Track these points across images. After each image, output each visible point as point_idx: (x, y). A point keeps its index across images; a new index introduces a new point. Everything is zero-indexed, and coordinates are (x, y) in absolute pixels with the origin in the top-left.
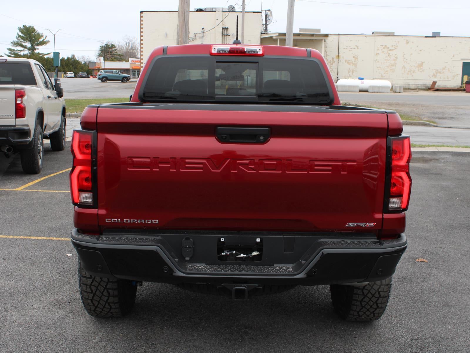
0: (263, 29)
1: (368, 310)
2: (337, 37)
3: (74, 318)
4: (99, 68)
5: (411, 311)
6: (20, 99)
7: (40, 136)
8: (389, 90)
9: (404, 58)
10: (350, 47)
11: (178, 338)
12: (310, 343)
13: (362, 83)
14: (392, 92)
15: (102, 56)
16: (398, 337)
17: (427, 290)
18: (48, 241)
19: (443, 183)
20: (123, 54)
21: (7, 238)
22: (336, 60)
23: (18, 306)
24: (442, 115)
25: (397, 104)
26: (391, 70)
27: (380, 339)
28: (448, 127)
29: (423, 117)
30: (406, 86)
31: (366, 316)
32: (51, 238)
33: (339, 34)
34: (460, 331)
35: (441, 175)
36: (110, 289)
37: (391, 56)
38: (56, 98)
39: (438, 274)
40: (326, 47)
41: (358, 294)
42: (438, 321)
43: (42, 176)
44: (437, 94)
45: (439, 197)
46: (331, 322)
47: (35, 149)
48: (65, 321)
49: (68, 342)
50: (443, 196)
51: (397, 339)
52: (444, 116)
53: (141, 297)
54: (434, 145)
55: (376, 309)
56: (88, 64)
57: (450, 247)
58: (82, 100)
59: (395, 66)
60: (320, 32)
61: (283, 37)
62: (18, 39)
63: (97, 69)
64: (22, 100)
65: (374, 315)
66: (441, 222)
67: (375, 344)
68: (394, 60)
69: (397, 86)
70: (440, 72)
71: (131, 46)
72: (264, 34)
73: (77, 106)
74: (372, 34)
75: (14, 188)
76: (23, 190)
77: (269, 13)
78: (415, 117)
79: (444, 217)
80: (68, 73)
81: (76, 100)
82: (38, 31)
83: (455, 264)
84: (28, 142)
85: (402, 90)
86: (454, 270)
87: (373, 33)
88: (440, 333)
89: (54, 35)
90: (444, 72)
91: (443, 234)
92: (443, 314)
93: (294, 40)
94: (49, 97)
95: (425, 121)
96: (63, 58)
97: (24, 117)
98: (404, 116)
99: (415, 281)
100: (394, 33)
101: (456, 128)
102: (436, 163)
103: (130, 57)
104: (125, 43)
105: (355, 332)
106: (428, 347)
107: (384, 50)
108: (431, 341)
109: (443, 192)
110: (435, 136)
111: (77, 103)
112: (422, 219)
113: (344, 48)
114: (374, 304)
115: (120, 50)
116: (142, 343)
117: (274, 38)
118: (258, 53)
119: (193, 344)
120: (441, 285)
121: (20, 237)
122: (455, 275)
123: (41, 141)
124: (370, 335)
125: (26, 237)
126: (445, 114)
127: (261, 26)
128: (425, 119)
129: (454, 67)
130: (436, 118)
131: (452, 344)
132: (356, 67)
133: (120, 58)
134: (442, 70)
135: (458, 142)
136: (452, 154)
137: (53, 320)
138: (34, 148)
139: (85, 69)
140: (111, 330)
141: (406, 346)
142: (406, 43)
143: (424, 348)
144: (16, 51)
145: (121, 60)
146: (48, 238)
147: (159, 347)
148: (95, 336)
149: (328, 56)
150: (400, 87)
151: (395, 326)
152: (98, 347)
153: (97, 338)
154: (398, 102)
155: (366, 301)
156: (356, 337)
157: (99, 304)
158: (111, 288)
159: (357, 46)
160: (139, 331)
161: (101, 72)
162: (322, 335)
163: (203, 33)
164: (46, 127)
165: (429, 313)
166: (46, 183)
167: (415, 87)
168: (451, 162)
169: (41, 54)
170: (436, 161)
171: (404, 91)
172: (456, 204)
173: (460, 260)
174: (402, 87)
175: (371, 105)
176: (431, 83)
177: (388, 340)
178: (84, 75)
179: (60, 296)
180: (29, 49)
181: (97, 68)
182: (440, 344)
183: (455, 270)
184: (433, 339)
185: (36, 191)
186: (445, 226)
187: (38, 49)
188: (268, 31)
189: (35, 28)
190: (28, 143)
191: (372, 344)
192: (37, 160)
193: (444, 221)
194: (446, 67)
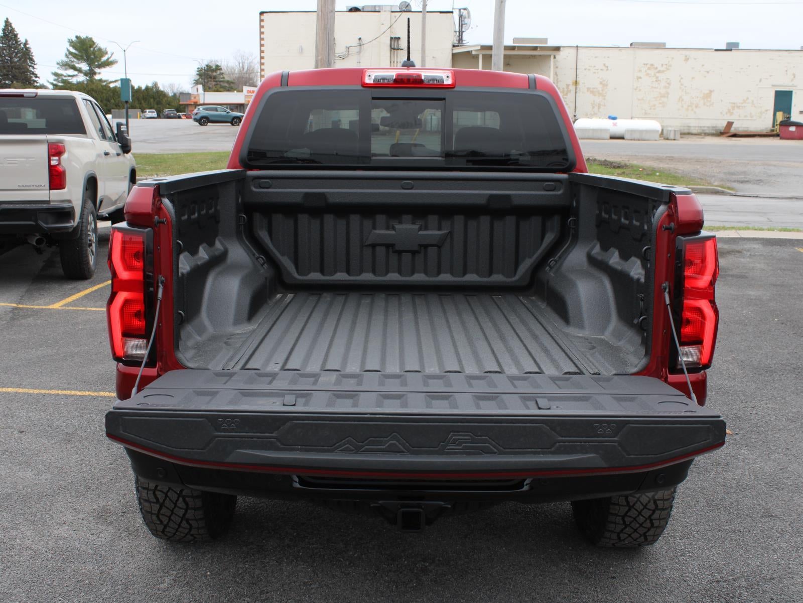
0: (455, 39)
1: (635, 530)
2: (574, 51)
3: (131, 541)
4: (197, 102)
5: (707, 527)
6: (56, 158)
7: (91, 218)
8: (657, 136)
9: (682, 85)
10: (595, 66)
11: (307, 581)
12: (535, 590)
13: (615, 125)
14: (663, 138)
15: (201, 84)
16: (688, 577)
17: (732, 487)
18: (95, 398)
19: (752, 293)
20: (234, 80)
21: (28, 393)
22: (572, 88)
23: (36, 519)
24: (743, 177)
25: (672, 158)
26: (660, 103)
27: (655, 580)
28: (754, 197)
29: (713, 179)
30: (684, 130)
31: (632, 540)
32: (102, 394)
33: (577, 47)
34: (793, 564)
35: (747, 277)
36: (188, 497)
37: (660, 81)
38: (118, 155)
39: (751, 456)
40: (557, 68)
41: (618, 504)
42: (754, 545)
43: (95, 284)
44: (734, 141)
45: (745, 316)
46: (570, 548)
47: (83, 239)
48: (114, 548)
49: (116, 588)
50: (752, 315)
51: (685, 581)
52: (746, 178)
53: (246, 502)
54: (733, 226)
55: (649, 529)
56: (179, 97)
57: (768, 405)
58: (166, 154)
59: (667, 97)
60: (546, 43)
61: (487, 52)
62: (68, 58)
63: (194, 105)
64: (59, 160)
65: (646, 539)
66: (751, 361)
67: (647, 590)
68: (665, 87)
69: (670, 129)
70: (738, 107)
71: (246, 67)
72: (458, 47)
73: (158, 165)
74: (629, 46)
75: (49, 304)
76: (63, 308)
77: (465, 13)
78: (699, 181)
79: (755, 352)
80: (148, 111)
81: (157, 155)
82: (99, 45)
83: (778, 438)
84: (71, 228)
85: (678, 136)
86: (777, 448)
87: (631, 44)
88: (760, 568)
89: (125, 51)
90: (745, 107)
91: (755, 382)
92: (762, 531)
93: (506, 57)
94: (107, 154)
95: (716, 186)
96: (139, 87)
97: (63, 188)
98: (682, 179)
99: (713, 470)
100: (664, 44)
101: (767, 197)
102: (737, 257)
103: (246, 85)
104: (237, 64)
105: (613, 567)
106: (740, 595)
107: (649, 72)
108: (744, 584)
109: (751, 307)
110: (733, 212)
111: (159, 160)
112: (719, 357)
113: (585, 69)
114: (645, 521)
115: (229, 74)
116: (244, 589)
117: (474, 53)
118: (445, 83)
119: (332, 592)
120: (756, 477)
121: (51, 392)
122: (778, 459)
123: (93, 226)
124: (639, 573)
125: (60, 392)
126: (749, 175)
127: (453, 34)
128: (716, 183)
129: (761, 98)
130: (735, 181)
131: (781, 589)
132: (604, 99)
133: (229, 87)
134: (742, 103)
135: (771, 221)
136: (763, 243)
137: (94, 546)
138: (81, 238)
139: (173, 104)
140: (192, 564)
141: (701, 594)
142: (685, 60)
143: (732, 598)
144: (65, 76)
145: (230, 89)
146: (96, 394)
147: (273, 598)
148: (164, 576)
149: (560, 81)
150: (675, 131)
151: (681, 556)
152: (168, 598)
153: (168, 580)
154: (672, 155)
155: (633, 516)
156: (614, 578)
157: (171, 521)
158: (191, 495)
159: (606, 65)
160: (241, 566)
161: (199, 109)
162: (555, 574)
163: (360, 45)
164: (101, 202)
165: (738, 530)
166: (101, 295)
167: (699, 131)
168: (761, 255)
169: (105, 81)
170: (738, 255)
171: (681, 138)
172: (773, 330)
173: (786, 431)
174: (678, 130)
175: (629, 161)
176: (724, 124)
177: (670, 581)
178: (172, 115)
179: (108, 501)
180: (86, 74)
181: (192, 103)
182: (760, 589)
183: (779, 448)
184: (747, 580)
185: (84, 309)
186: (757, 368)
187: (99, 73)
188: (464, 42)
189: (95, 40)
190: (71, 230)
191: (643, 590)
192: (87, 257)
193: (756, 360)
194: (748, 98)
